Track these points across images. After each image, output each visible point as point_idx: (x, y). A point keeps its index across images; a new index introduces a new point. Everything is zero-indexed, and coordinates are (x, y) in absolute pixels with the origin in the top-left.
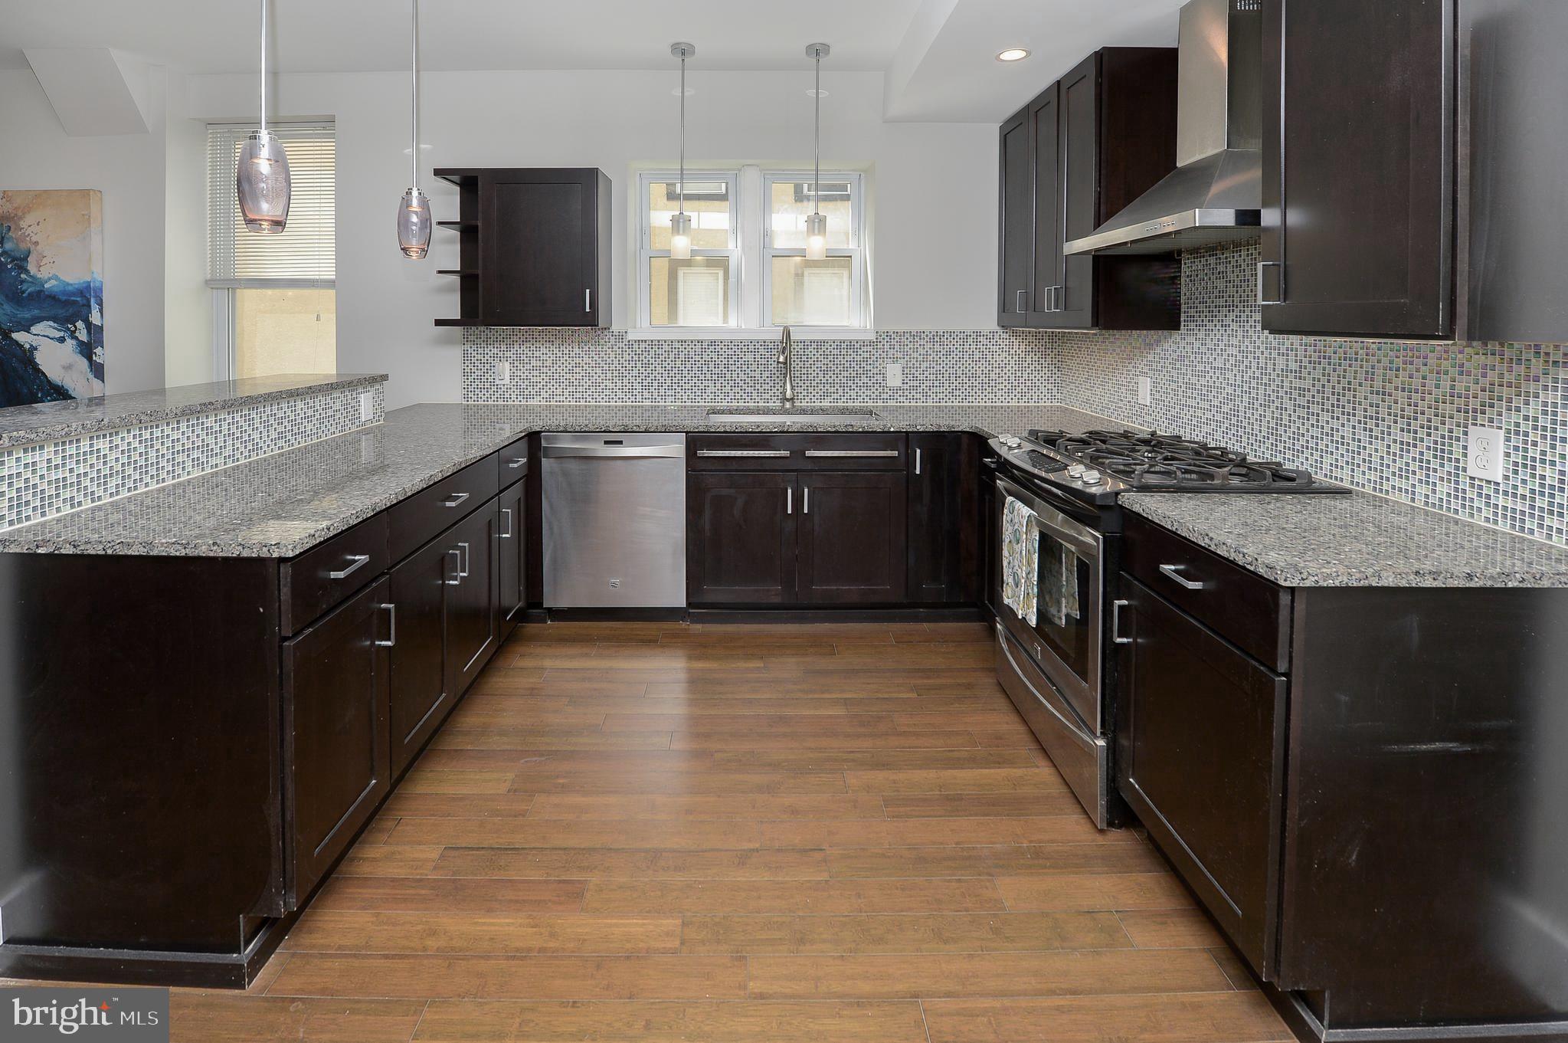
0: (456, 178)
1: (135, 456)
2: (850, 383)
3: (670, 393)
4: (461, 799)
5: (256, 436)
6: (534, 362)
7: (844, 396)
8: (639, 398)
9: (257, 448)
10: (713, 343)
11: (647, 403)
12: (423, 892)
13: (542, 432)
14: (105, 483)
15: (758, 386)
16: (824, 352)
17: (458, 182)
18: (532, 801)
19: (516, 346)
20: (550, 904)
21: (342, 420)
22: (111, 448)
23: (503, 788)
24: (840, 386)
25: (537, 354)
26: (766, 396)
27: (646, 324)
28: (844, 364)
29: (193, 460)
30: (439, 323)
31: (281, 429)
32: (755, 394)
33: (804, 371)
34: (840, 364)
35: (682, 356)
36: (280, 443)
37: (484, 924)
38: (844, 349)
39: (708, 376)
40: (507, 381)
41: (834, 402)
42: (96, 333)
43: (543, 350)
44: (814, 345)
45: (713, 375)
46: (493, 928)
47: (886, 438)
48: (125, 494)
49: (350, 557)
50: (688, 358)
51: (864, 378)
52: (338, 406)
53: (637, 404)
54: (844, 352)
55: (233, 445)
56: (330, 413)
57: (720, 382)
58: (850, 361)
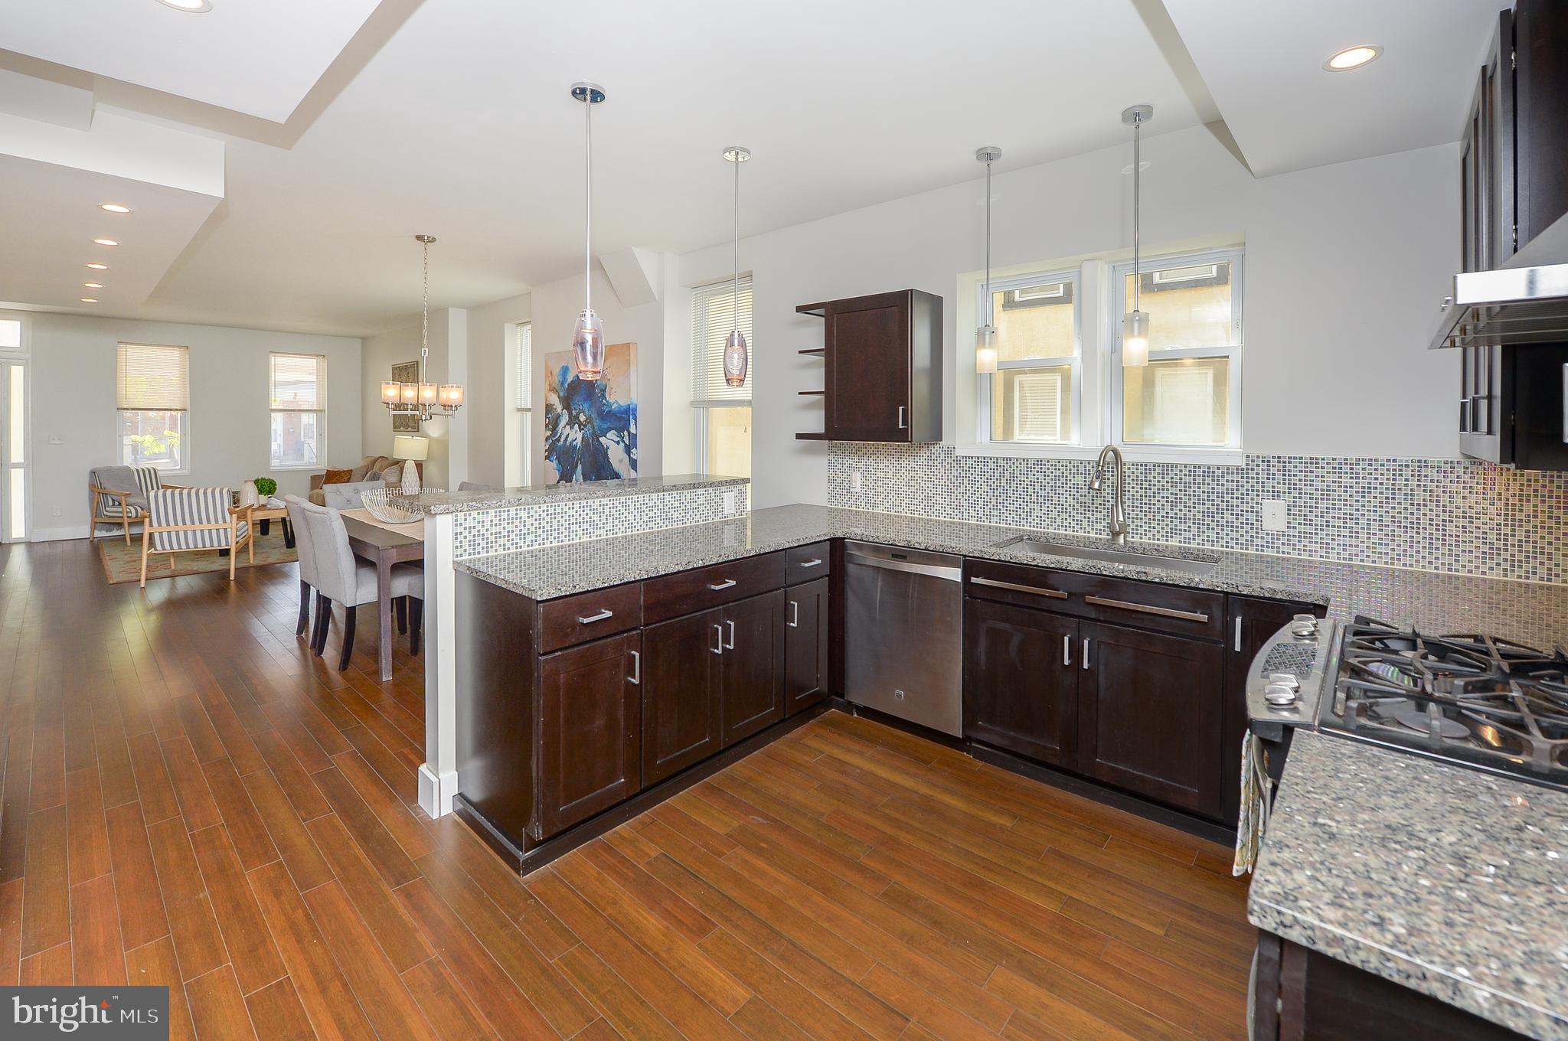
0: (822, 311)
1: (544, 523)
2: (1208, 520)
3: (995, 513)
4: (696, 825)
5: (631, 517)
6: (879, 474)
7: (1199, 536)
8: (965, 515)
9: (631, 526)
10: (1039, 462)
11: (973, 521)
12: (630, 874)
13: (845, 538)
14: (525, 538)
15: (1089, 514)
16: (1172, 478)
17: (823, 314)
18: (733, 849)
19: (866, 458)
20: (684, 927)
21: (706, 512)
22: (528, 517)
23: (722, 830)
24: (1194, 523)
25: (881, 466)
26: (1099, 526)
27: (986, 439)
28: (1199, 495)
29: (583, 530)
30: (799, 436)
31: (651, 514)
32: (1085, 523)
33: (1146, 500)
34: (1194, 495)
35: (1007, 475)
36: (651, 525)
37: (641, 915)
38: (1199, 476)
39: (1034, 497)
40: (858, 489)
41: (1185, 543)
42: (633, 437)
43: (886, 463)
44: (1159, 470)
45: (1039, 498)
46: (645, 922)
47: (1199, 597)
48: (536, 547)
49: (603, 611)
50: (1013, 477)
51: (1228, 516)
52: (702, 500)
53: (964, 521)
54: (1199, 480)
55: (613, 523)
56: (695, 505)
57: (1046, 505)
58: (1208, 492)
